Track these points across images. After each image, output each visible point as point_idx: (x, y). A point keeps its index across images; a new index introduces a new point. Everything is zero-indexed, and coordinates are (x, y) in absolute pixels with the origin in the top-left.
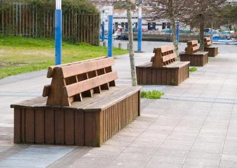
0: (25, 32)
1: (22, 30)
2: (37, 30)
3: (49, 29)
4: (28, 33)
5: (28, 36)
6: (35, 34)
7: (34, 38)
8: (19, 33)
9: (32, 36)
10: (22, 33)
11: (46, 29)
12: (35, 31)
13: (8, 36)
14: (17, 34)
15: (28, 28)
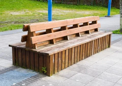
0: (88, 3)
1: (86, 2)
2: (93, 2)
3: (98, 2)
4: (89, 3)
5: (89, 5)
6: (92, 4)
7: (91, 5)
8: (85, 4)
9: (90, 5)
10: (86, 4)
11: (97, 2)
12: (92, 3)
13: (80, 5)
14: (84, 4)
15: (89, 2)
